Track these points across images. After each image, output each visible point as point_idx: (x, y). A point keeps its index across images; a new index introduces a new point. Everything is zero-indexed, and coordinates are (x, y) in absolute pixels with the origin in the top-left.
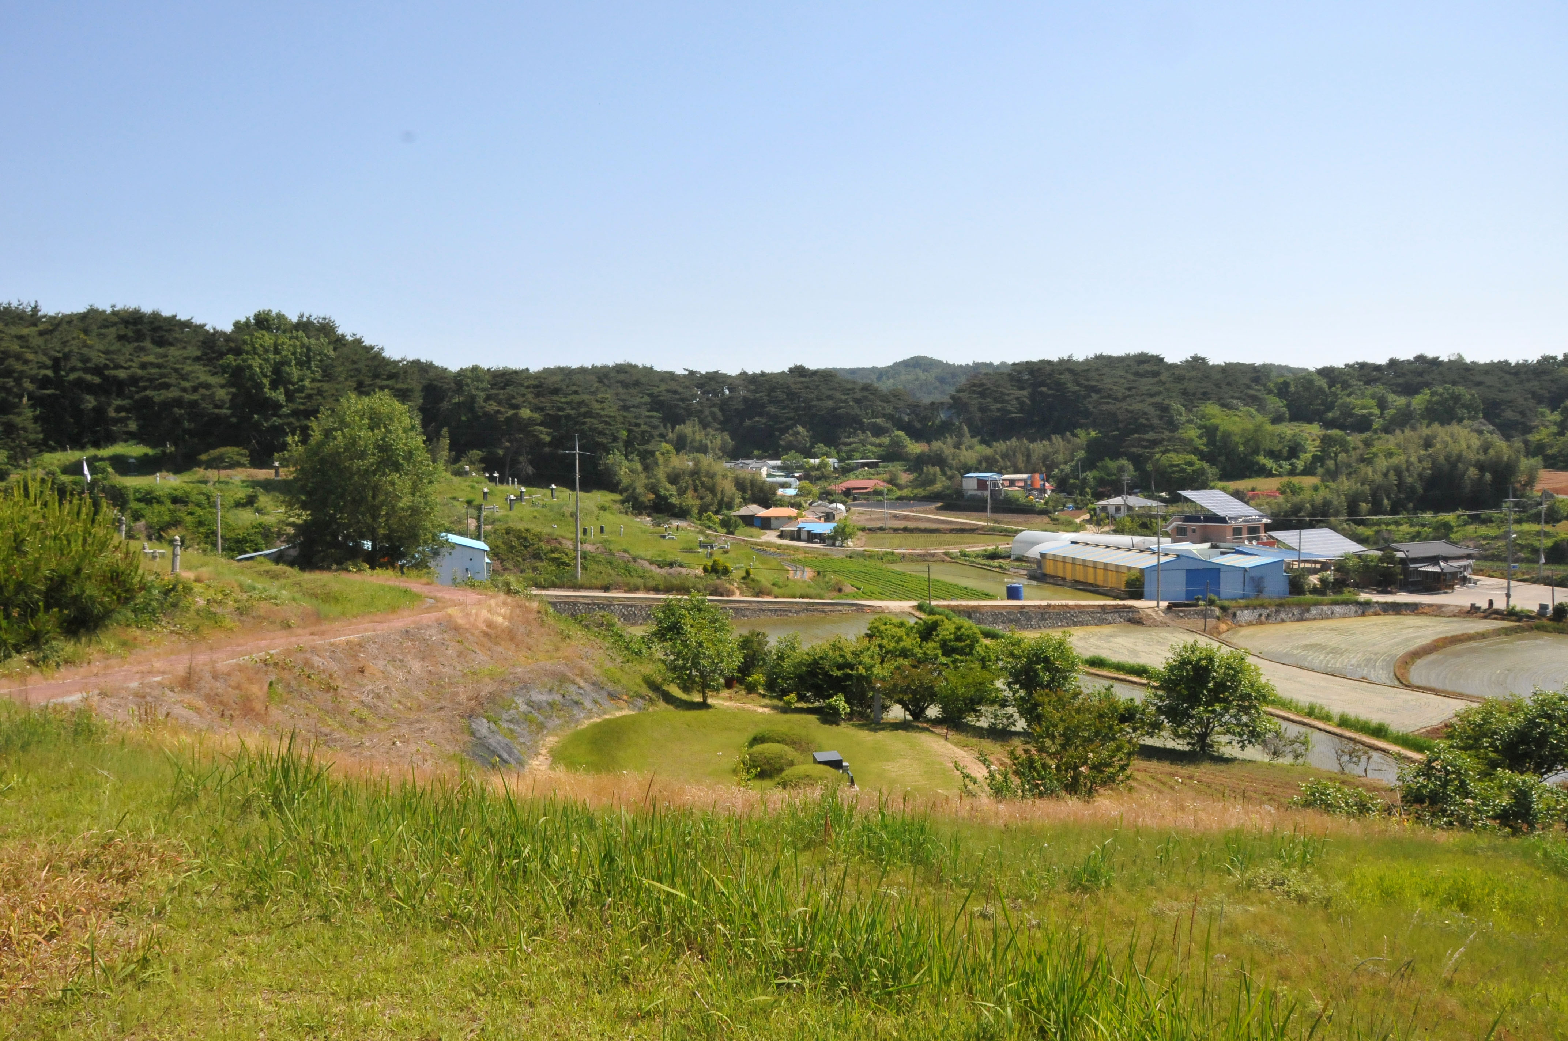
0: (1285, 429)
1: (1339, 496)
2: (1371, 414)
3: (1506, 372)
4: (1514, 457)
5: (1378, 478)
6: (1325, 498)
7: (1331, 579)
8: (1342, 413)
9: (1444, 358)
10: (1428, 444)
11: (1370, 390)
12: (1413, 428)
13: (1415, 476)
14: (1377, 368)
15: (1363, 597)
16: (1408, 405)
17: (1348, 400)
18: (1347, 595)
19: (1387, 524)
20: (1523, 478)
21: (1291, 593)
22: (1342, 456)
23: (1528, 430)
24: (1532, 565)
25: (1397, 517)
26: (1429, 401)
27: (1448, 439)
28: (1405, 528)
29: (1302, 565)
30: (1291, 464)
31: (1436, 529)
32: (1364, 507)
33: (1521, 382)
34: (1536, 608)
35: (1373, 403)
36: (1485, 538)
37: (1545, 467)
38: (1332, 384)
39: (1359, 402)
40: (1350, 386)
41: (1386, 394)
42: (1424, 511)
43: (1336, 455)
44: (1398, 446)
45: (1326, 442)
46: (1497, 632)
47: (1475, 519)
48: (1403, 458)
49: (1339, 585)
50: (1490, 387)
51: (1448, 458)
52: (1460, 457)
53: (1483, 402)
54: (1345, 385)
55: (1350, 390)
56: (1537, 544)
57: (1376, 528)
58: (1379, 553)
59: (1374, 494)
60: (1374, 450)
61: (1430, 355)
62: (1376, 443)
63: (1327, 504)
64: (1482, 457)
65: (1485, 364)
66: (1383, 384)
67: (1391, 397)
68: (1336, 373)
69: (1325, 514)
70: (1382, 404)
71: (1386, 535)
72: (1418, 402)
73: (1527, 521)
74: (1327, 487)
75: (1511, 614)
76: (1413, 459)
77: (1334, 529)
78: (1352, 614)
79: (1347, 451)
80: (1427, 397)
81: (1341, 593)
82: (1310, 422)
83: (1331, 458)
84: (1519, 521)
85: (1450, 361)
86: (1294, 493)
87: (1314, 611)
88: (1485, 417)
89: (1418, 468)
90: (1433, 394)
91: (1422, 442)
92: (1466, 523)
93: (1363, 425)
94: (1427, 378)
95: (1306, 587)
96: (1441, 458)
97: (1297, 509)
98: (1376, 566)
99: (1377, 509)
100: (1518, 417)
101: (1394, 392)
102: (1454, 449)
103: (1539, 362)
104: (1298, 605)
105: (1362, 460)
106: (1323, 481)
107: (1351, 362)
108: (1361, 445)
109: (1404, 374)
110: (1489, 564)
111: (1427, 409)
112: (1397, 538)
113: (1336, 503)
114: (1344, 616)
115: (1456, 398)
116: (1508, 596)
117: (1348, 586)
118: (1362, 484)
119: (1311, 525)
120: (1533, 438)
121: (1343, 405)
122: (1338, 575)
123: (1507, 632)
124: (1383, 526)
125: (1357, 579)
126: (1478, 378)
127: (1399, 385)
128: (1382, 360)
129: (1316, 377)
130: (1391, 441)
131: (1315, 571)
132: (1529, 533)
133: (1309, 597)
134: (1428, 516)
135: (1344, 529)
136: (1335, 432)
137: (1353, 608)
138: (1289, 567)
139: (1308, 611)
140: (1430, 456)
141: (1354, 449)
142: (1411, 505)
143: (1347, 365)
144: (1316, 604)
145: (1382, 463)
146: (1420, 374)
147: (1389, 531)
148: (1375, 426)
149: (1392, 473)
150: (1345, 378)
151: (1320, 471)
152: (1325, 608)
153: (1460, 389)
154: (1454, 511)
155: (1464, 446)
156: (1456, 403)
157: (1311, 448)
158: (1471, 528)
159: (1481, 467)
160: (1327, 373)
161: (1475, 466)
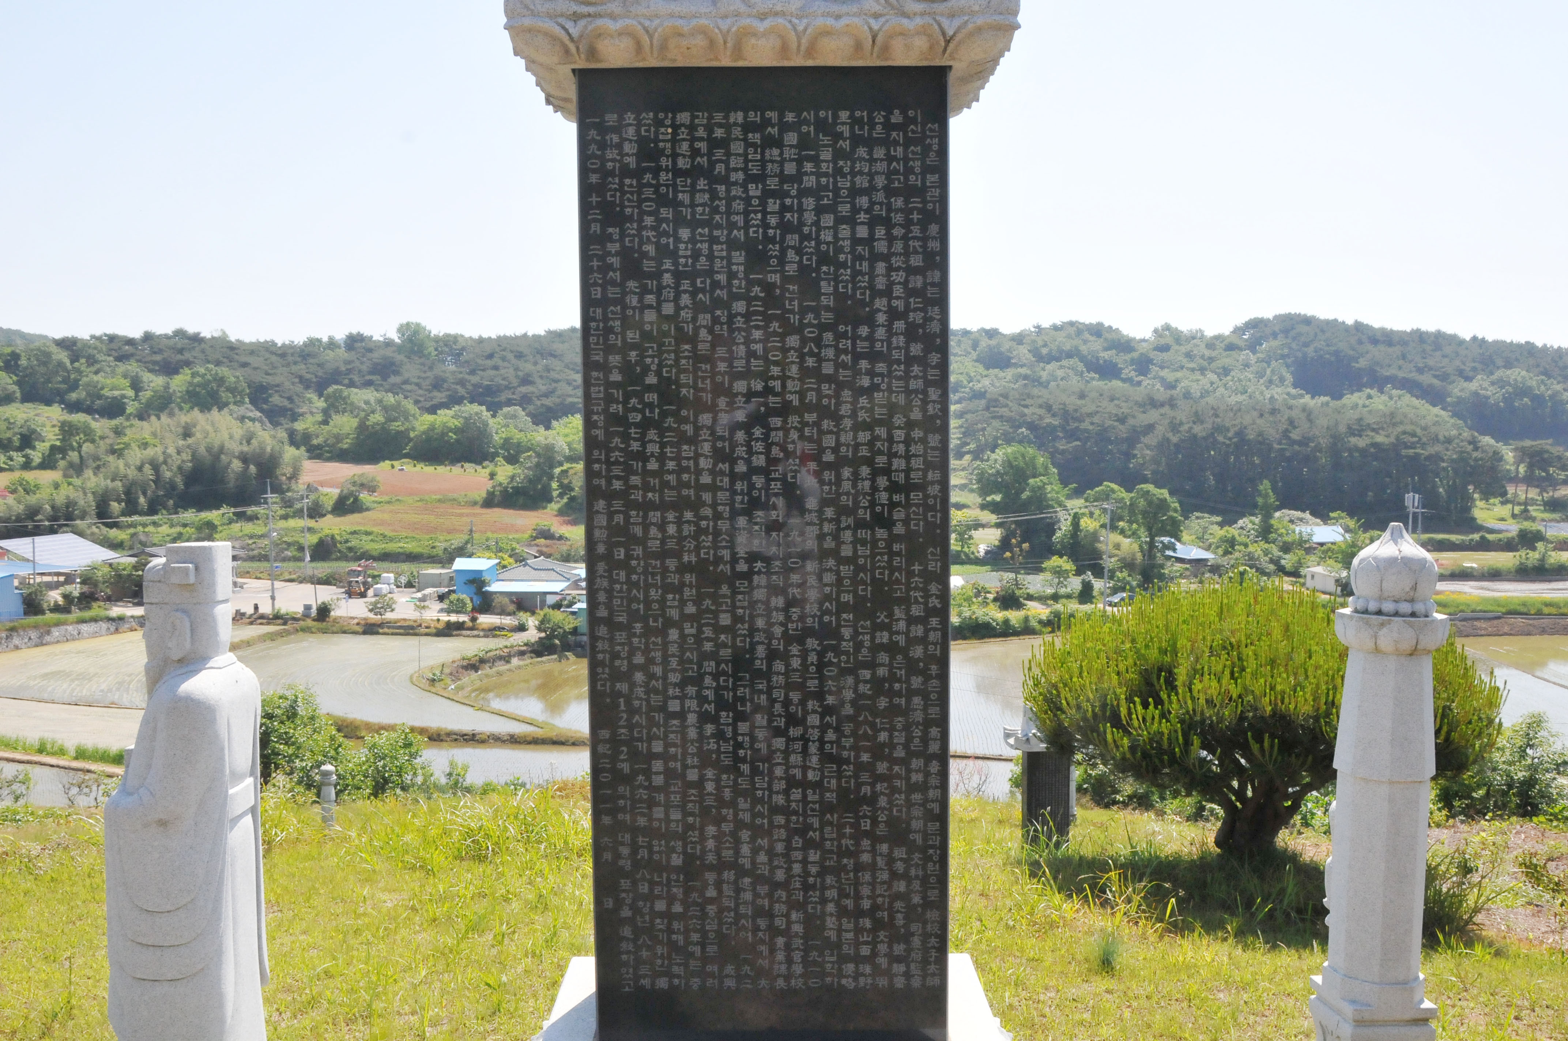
0: (16, 413)
1: (85, 494)
2: (123, 396)
3: (272, 353)
4: (277, 448)
5: (132, 473)
6: (68, 497)
7: (76, 594)
8: (88, 394)
9: (206, 334)
10: (187, 433)
11: (122, 368)
12: (171, 415)
13: (175, 468)
14: (130, 342)
15: (116, 611)
16: (167, 387)
17: (96, 378)
18: (97, 609)
19: (144, 525)
20: (288, 471)
21: (26, 613)
22: (87, 447)
23: (295, 417)
24: (299, 564)
25: (155, 518)
26: (190, 384)
27: (209, 428)
28: (165, 529)
29: (39, 579)
30: (26, 456)
31: (199, 529)
32: (115, 507)
33: (288, 365)
34: (300, 609)
35: (126, 383)
36: (251, 537)
37: (310, 458)
38: (74, 359)
39: (108, 381)
40: (96, 362)
41: (141, 373)
42: (185, 508)
43: (80, 446)
44: (154, 434)
45: (67, 430)
46: (263, 638)
47: (241, 516)
48: (159, 449)
49: (87, 599)
50: (255, 369)
51: (209, 449)
52: (222, 450)
53: (249, 387)
54: (92, 361)
55: (97, 366)
56: (302, 541)
57: (132, 530)
58: (133, 560)
59: (128, 493)
60: (126, 439)
61: (191, 329)
62: (128, 431)
63: (70, 504)
64: (245, 448)
65: (251, 344)
66: (138, 361)
67: (147, 376)
68: (79, 345)
69: (70, 517)
70: (136, 385)
71: (142, 538)
72: (179, 382)
73: (293, 517)
74: (69, 484)
75: (277, 618)
76: (171, 450)
77: (81, 534)
78: (104, 631)
79: (93, 441)
80: (188, 378)
81: (90, 608)
82: (48, 403)
83: (73, 449)
84: (285, 517)
85: (213, 338)
86: (27, 491)
87: (56, 632)
88: (252, 402)
89: (176, 461)
90: (194, 375)
91: (180, 430)
92: (231, 522)
93: (114, 409)
94: (187, 356)
95: (45, 606)
96: (202, 450)
97: (33, 512)
98: (130, 575)
99: (132, 508)
100: (286, 403)
101: (151, 371)
102: (216, 440)
103: (305, 344)
104: (36, 627)
105: (113, 452)
106: (65, 476)
107: (98, 333)
108: (112, 435)
109: (160, 351)
110: (256, 564)
111: (188, 392)
112: (156, 541)
113: (82, 503)
114: (95, 635)
115: (221, 381)
116: (273, 598)
117: (97, 599)
118: (113, 480)
119: (52, 531)
120: (299, 426)
121: (88, 384)
122: (86, 589)
123: (272, 637)
124: (140, 528)
125: (109, 591)
126: (243, 359)
127: (155, 363)
128: (136, 333)
129: (54, 349)
130: (144, 429)
131: (57, 585)
132: (294, 529)
133: (49, 616)
134: (190, 515)
135: (93, 534)
136: (79, 418)
137: (104, 625)
138: (23, 582)
139: (48, 633)
140: (189, 447)
141: (102, 438)
142: (171, 502)
143: (93, 337)
144: (58, 624)
145: (135, 455)
146: (181, 351)
147: (147, 534)
148: (129, 410)
149: (147, 467)
150: (91, 351)
151: (62, 464)
152: (70, 628)
153: (223, 371)
154: (218, 508)
155: (226, 436)
156: (219, 386)
157: (51, 437)
158: (236, 527)
159: (245, 459)
160: (67, 344)
161: (238, 458)
